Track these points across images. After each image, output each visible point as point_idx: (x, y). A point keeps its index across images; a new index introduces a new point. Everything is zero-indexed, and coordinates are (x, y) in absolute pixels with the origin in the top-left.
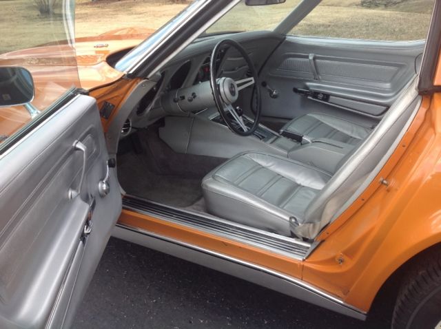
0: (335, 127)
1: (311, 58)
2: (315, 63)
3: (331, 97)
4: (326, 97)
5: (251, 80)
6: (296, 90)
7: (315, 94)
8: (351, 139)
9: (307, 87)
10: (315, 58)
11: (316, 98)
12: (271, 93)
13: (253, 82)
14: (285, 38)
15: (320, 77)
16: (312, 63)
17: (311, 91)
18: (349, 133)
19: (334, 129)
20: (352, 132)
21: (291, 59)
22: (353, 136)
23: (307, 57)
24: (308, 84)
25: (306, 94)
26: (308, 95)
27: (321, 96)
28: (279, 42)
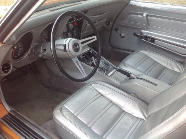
0: (156, 60)
1: (145, 15)
2: (147, 19)
3: (156, 40)
4: (153, 40)
5: (94, 38)
6: (135, 34)
7: (146, 38)
8: (166, 69)
9: (142, 33)
10: (147, 16)
11: (147, 40)
12: (121, 35)
13: (96, 39)
14: (129, 2)
15: (150, 27)
16: (145, 18)
17: (144, 36)
18: (165, 65)
19: (156, 62)
20: (167, 64)
21: (133, 15)
22: (167, 67)
23: (142, 15)
24: (143, 31)
25: (141, 37)
26: (142, 38)
27: (149, 39)
28: (125, 4)
